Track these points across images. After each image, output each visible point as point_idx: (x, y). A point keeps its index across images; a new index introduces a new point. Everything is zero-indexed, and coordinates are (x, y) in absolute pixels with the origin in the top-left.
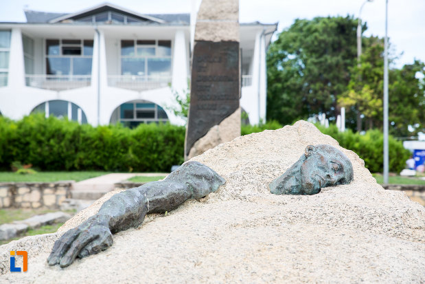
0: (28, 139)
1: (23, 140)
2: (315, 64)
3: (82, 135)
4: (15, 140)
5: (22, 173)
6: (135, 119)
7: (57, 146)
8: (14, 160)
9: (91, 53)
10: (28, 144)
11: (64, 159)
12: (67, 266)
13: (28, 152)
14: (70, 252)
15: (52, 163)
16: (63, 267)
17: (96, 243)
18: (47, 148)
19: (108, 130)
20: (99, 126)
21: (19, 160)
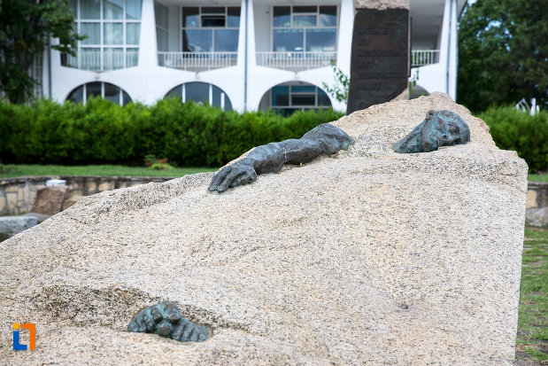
0: (163, 128)
1: (157, 130)
2: (526, 33)
3: (226, 124)
4: (148, 130)
5: (157, 168)
6: (290, 106)
7: (197, 137)
8: (147, 154)
9: (238, 24)
10: (163, 134)
11: (205, 153)
12: (223, 191)
13: (163, 144)
14: (225, 182)
15: (191, 157)
16: (220, 192)
17: (243, 177)
18: (185, 139)
19: (257, 118)
20: (246, 113)
21: (153, 154)
